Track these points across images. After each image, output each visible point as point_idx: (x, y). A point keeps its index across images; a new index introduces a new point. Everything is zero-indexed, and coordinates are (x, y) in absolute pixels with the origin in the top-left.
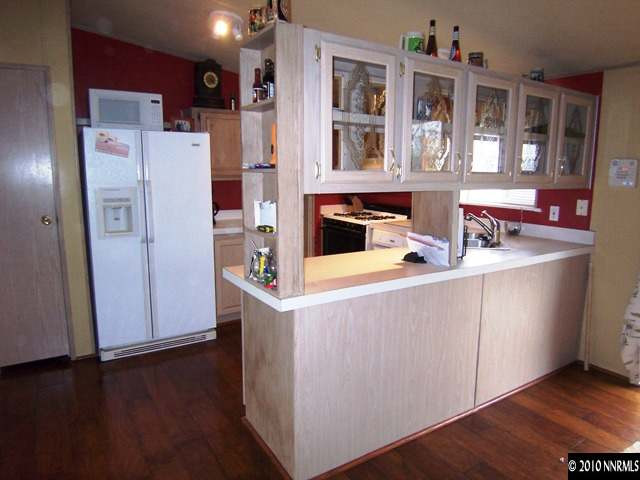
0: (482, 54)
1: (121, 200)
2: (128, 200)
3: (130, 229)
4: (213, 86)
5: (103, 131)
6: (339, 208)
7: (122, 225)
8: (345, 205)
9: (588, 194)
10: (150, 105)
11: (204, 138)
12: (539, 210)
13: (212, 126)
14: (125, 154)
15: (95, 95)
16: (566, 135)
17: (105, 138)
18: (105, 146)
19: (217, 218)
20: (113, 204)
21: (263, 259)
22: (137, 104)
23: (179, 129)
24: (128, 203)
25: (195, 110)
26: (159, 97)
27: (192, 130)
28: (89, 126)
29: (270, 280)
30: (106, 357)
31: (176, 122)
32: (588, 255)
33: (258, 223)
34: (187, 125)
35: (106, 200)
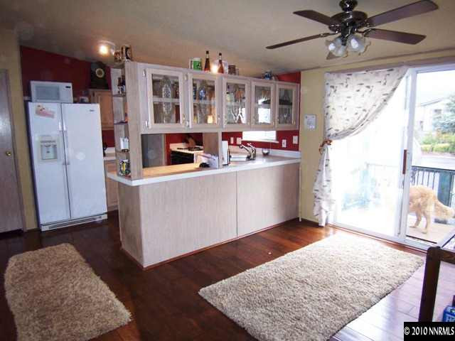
0: (234, 66)
1: (50, 142)
2: (54, 141)
3: (56, 157)
4: (102, 76)
5: (40, 104)
6: (182, 145)
7: (51, 155)
8: (185, 144)
9: (297, 133)
10: (65, 89)
11: (97, 107)
12: (278, 142)
13: (101, 99)
14: (52, 116)
15: (34, 85)
16: (280, 104)
17: (40, 108)
18: (41, 112)
19: (106, 152)
20: (46, 144)
21: (125, 164)
22: (58, 89)
23: (82, 102)
24: (54, 144)
25: (91, 91)
26: (70, 85)
27: (90, 102)
28: (31, 101)
29: (127, 174)
30: (44, 229)
31: (80, 98)
32: (299, 163)
33: (122, 148)
34: (86, 99)
35: (42, 142)
